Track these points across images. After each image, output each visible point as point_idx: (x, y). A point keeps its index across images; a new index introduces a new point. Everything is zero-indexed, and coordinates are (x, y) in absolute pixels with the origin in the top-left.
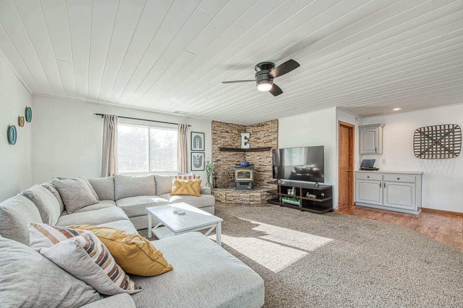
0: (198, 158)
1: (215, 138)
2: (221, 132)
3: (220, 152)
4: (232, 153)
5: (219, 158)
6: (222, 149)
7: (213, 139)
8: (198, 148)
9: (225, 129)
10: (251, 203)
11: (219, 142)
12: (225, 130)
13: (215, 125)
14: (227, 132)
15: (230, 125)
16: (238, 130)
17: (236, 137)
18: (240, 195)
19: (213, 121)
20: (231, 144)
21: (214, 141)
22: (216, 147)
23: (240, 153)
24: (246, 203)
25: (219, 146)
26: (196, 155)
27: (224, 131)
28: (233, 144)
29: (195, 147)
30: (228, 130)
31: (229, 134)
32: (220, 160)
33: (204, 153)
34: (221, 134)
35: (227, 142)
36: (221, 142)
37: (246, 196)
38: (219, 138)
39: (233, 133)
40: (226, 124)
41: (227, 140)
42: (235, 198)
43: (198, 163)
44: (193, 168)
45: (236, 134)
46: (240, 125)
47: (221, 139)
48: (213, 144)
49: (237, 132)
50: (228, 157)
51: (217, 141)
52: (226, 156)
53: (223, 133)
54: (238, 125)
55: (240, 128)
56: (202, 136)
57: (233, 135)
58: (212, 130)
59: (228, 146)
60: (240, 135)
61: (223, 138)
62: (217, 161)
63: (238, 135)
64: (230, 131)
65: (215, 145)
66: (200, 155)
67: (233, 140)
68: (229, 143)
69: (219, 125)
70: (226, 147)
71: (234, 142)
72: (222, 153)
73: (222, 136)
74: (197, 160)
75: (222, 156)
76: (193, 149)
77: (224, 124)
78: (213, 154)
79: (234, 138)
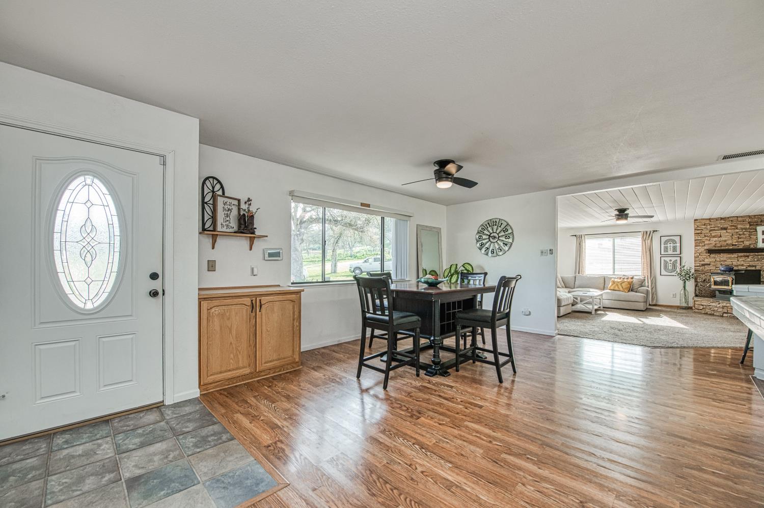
0: (671, 262)
1: (700, 238)
2: (710, 231)
3: (709, 254)
4: (735, 255)
5: (707, 261)
6: (710, 251)
7: (695, 240)
8: (670, 252)
9: (719, 226)
10: (725, 315)
11: (707, 242)
13: (698, 224)
14: (725, 229)
15: (730, 219)
16: (749, 223)
17: (745, 233)
18: (711, 304)
19: (695, 220)
20: (734, 244)
21: (698, 243)
22: (702, 249)
23: (757, 254)
24: (718, 314)
25: (707, 247)
26: (668, 259)
27: (716, 228)
28: (737, 243)
29: (666, 249)
30: (725, 226)
31: (728, 231)
32: (709, 265)
33: (680, 257)
34: (711, 232)
35: (725, 241)
36: (713, 243)
37: (718, 306)
38: (706, 238)
39: (737, 228)
40: (721, 219)
41: (723, 239)
42: (704, 307)
43: (670, 268)
44: (664, 272)
45: (745, 229)
46: (755, 216)
47: (712, 239)
48: (696, 246)
49: (748, 226)
50: (725, 261)
51: (704, 242)
52: (722, 259)
53: (715, 232)
54: (749, 217)
55: (755, 219)
56: (677, 239)
57: (738, 231)
58: (695, 230)
59: (725, 246)
60: (756, 229)
61: (714, 237)
62: (703, 265)
63: (751, 229)
64: (731, 226)
65: (700, 247)
66: (673, 259)
67: (739, 238)
68: (729, 242)
69: (708, 222)
70: (722, 248)
71: (740, 240)
72: (712, 256)
73: (713, 234)
74: (669, 265)
75: (714, 260)
76: (663, 253)
77: (717, 219)
78: (695, 257)
79: (740, 234)
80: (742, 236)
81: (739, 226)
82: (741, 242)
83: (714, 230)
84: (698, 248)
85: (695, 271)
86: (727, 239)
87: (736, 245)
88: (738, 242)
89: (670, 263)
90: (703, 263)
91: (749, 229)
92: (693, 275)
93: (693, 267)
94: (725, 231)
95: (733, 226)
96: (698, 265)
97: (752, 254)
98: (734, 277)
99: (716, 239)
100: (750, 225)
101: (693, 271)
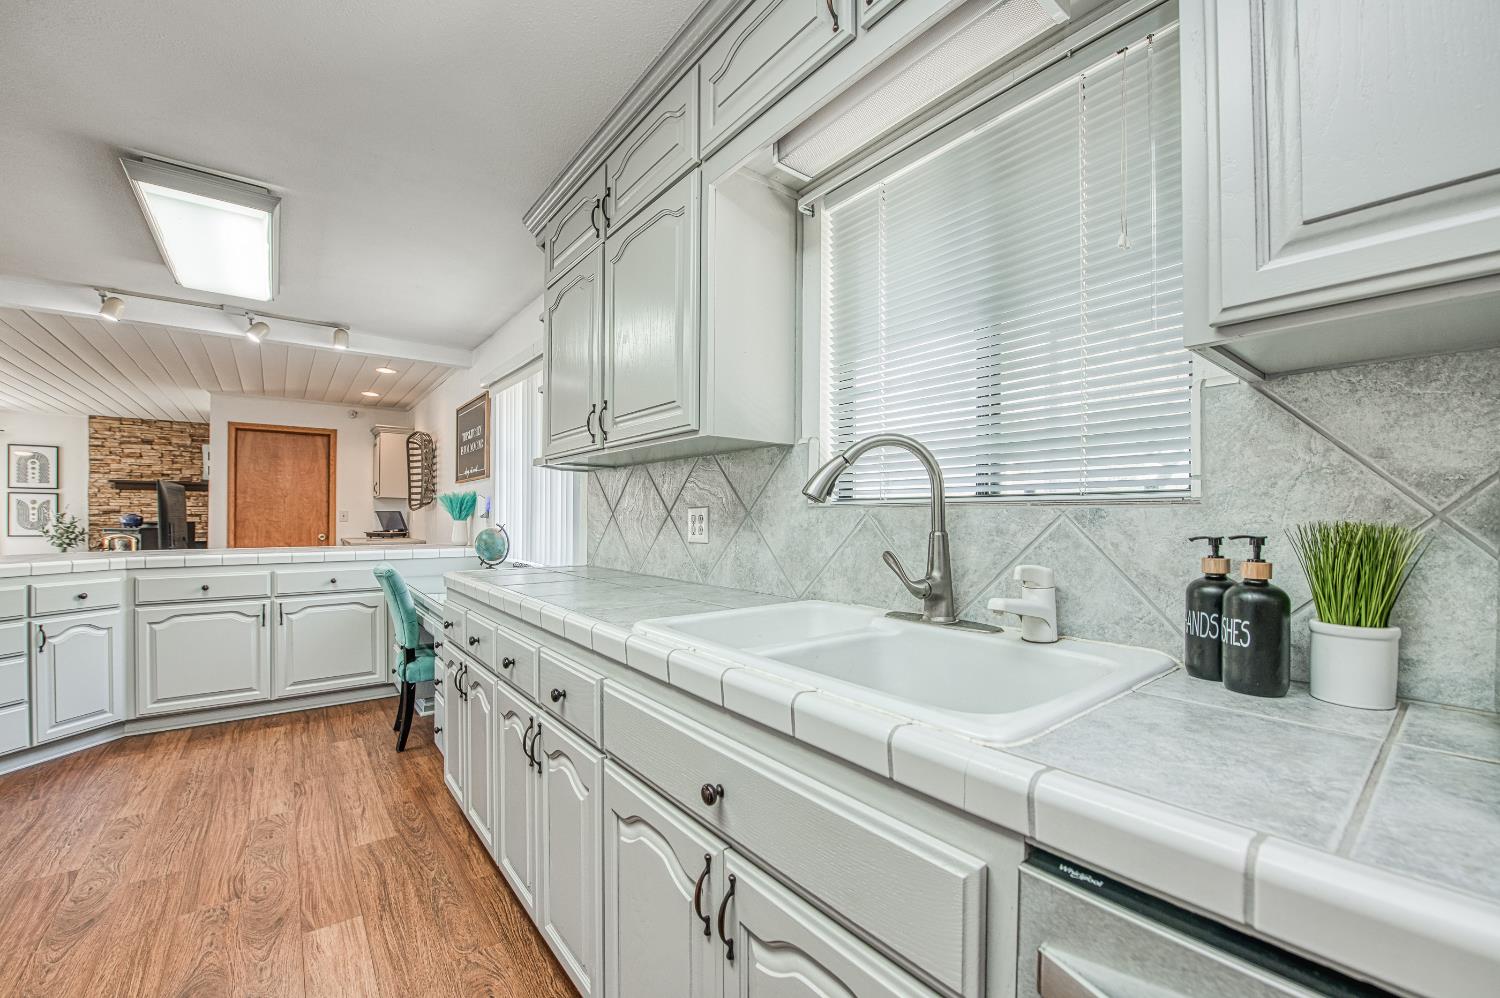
0: (36, 506)
1: (99, 457)
2: (121, 443)
3: (118, 491)
5: (114, 505)
6: (120, 485)
7: (91, 460)
8: (33, 482)
9: (139, 435)
11: (114, 466)
12: (137, 437)
13: (96, 426)
14: (150, 442)
15: (160, 424)
16: (191, 436)
17: (184, 454)
19: (91, 418)
20: (165, 472)
21: (95, 466)
22: (103, 481)
25: (113, 476)
26: (27, 499)
27: (133, 439)
28: (169, 472)
29: (23, 477)
30: (149, 437)
31: (155, 447)
32: (119, 512)
33: (57, 494)
34: (123, 446)
35: (149, 466)
36: (123, 468)
38: (113, 457)
39: (170, 444)
40: (143, 422)
41: (145, 461)
43: (33, 518)
44: (16, 529)
45: (184, 446)
46: (200, 424)
47: (124, 460)
48: (91, 472)
49: (188, 442)
50: (149, 505)
51: (108, 465)
52: (143, 501)
53: (129, 446)
54: (191, 425)
55: (201, 431)
56: (51, 454)
57: (171, 448)
58: (91, 438)
59: (149, 477)
60: (201, 449)
61: (128, 456)
62: (106, 513)
63: (194, 448)
64: (160, 438)
65: (101, 476)
66: (41, 499)
67: (173, 462)
68: (156, 468)
69: (116, 424)
70: (144, 479)
71: (175, 466)
72: (124, 494)
73: (126, 451)
74: (31, 512)
75: (126, 502)
76: (14, 483)
77: (134, 422)
78: (90, 496)
79: (174, 456)
80: (179, 459)
81: (174, 441)
82: (177, 470)
83: (129, 442)
84: (96, 475)
85: (90, 525)
86: (151, 462)
87: (168, 475)
88: (170, 469)
89: (34, 508)
90: (105, 508)
91: (190, 447)
92: (82, 533)
93: (86, 517)
94: (149, 447)
95: (164, 438)
96: (96, 512)
97: (194, 493)
98: (139, 536)
99: (133, 460)
100: (193, 441)
101: (83, 524)
